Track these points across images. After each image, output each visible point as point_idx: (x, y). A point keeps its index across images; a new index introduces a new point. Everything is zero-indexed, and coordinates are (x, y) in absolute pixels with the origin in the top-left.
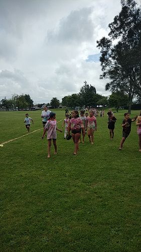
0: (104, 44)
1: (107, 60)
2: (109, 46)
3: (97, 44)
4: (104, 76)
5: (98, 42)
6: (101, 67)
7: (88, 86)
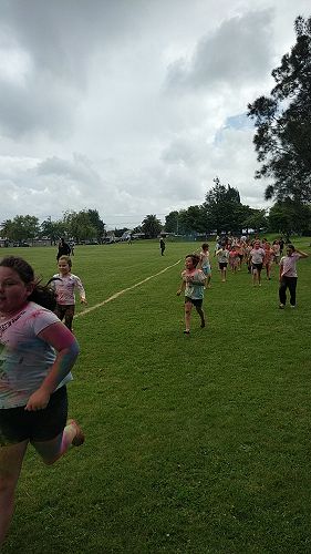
0: (261, 110)
1: (268, 140)
2: (271, 114)
3: (249, 111)
4: (264, 172)
5: (250, 107)
6: (257, 155)
7: (223, 188)
